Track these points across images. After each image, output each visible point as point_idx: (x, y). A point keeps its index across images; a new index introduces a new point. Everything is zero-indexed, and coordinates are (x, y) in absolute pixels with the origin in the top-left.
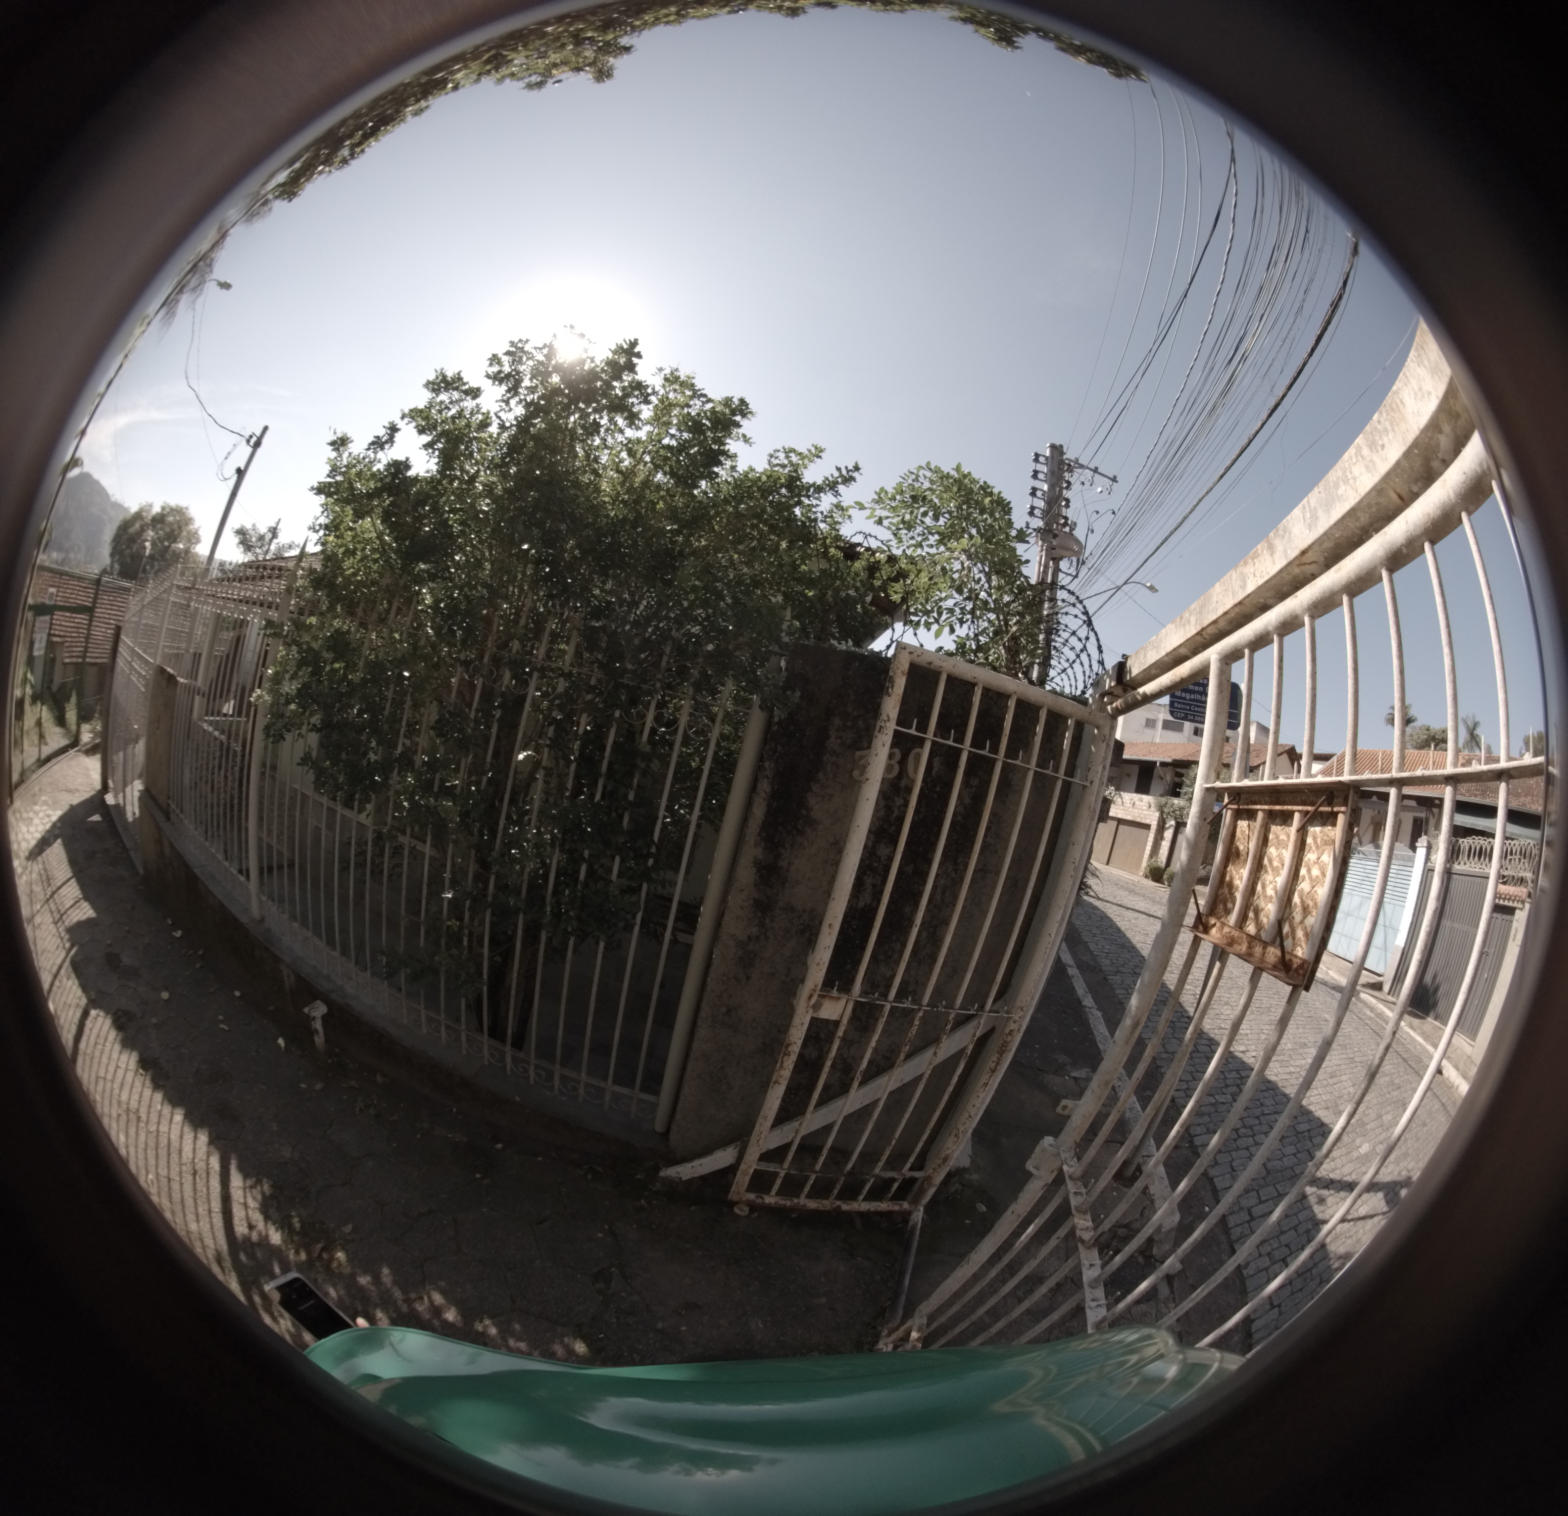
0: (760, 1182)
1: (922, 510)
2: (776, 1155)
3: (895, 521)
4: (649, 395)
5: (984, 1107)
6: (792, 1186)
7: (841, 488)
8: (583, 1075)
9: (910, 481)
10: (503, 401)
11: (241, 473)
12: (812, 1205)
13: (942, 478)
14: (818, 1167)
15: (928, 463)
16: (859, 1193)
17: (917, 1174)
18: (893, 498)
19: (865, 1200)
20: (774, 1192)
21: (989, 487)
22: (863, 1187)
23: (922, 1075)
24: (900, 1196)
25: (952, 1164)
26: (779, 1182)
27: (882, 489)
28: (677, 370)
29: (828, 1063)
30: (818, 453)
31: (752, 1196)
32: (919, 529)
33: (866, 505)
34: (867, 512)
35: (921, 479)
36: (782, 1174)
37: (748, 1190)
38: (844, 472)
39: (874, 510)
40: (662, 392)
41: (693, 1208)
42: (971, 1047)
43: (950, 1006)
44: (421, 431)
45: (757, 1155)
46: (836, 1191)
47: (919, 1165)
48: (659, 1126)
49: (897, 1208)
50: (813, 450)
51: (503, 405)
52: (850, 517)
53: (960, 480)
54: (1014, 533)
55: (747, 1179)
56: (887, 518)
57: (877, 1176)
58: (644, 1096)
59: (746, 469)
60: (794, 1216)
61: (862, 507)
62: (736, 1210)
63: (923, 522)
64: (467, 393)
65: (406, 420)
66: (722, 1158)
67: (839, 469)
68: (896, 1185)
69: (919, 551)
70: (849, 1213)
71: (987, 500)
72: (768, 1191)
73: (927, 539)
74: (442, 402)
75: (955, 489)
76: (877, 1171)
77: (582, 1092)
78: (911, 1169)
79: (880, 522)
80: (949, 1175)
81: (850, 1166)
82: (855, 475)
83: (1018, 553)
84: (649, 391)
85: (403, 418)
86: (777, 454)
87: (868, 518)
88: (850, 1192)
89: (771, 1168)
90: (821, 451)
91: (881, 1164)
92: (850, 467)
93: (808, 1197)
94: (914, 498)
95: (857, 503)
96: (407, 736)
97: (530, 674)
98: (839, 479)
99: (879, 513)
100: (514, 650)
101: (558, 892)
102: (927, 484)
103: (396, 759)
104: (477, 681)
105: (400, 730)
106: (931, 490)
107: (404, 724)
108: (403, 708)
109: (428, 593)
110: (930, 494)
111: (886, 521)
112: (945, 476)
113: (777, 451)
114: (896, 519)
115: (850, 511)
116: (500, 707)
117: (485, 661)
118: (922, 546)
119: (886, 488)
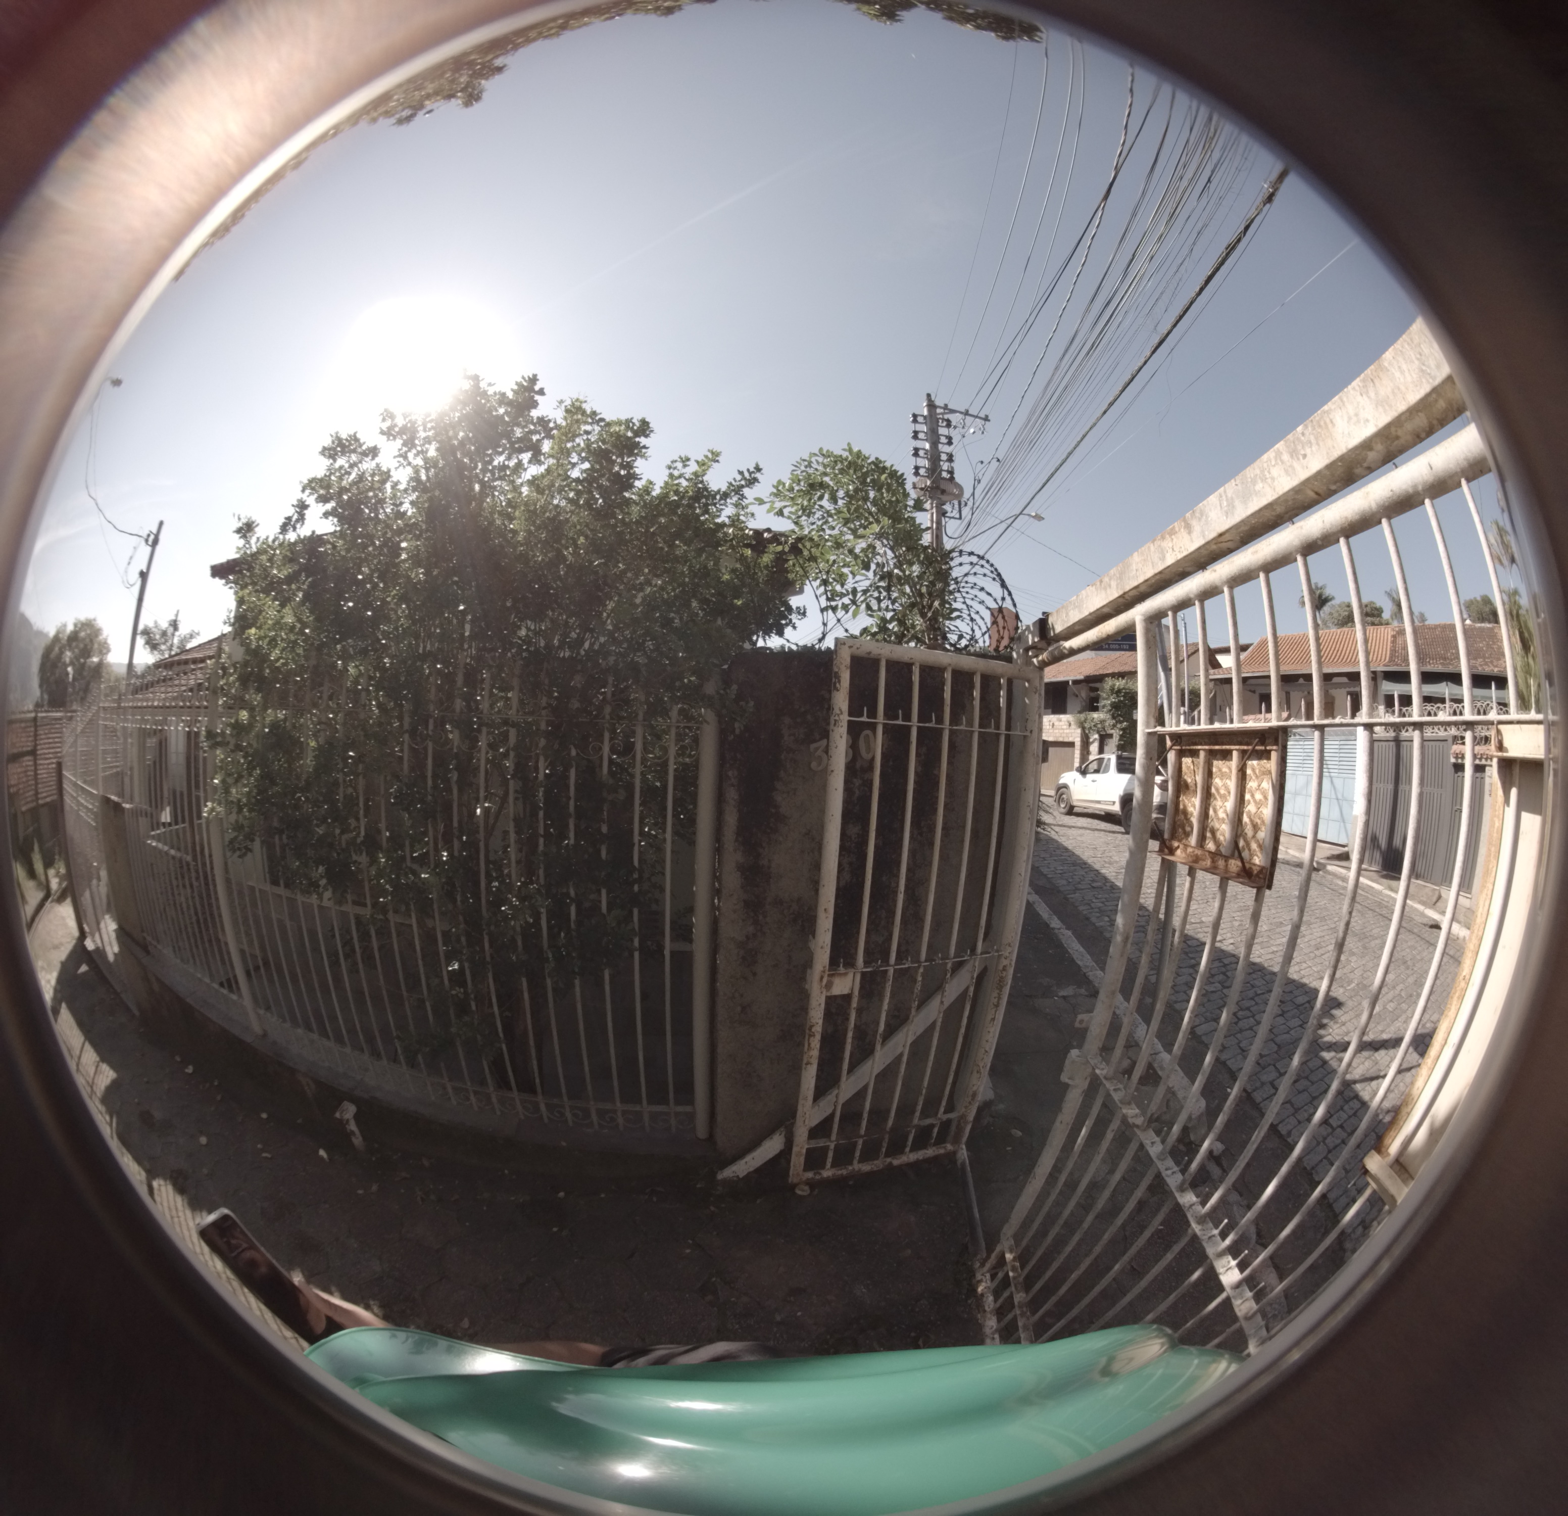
1: (819, 494)
3: (793, 510)
4: (551, 429)
7: (746, 491)
8: (618, 1104)
9: (803, 468)
10: (401, 456)
11: (145, 576)
12: (866, 1168)
13: (836, 462)
14: (863, 1132)
15: (821, 450)
16: (904, 1147)
17: (951, 1116)
18: (791, 489)
19: (911, 1151)
20: (828, 1165)
21: (880, 462)
22: (907, 1140)
23: (934, 1023)
24: (941, 1139)
25: (980, 1099)
26: (831, 1155)
27: (779, 482)
28: (577, 400)
29: (850, 1035)
30: (715, 456)
31: (810, 1175)
32: (818, 514)
33: (766, 500)
34: (767, 506)
35: (815, 465)
36: (832, 1146)
37: (806, 1169)
38: (747, 475)
39: (773, 502)
40: (564, 424)
41: (758, 1201)
42: (972, 989)
43: (946, 957)
44: (323, 500)
45: (806, 1135)
46: (884, 1150)
47: (950, 1108)
49: (942, 1151)
50: (710, 456)
51: (401, 459)
52: (753, 515)
53: (855, 462)
54: (911, 503)
55: (802, 1160)
56: (785, 507)
58: (680, 1109)
59: (645, 484)
61: (761, 502)
62: (798, 1192)
63: (821, 507)
64: (365, 453)
65: (308, 492)
66: (772, 1147)
67: (741, 473)
68: (936, 1130)
69: (821, 534)
71: (883, 477)
72: (823, 1166)
73: (826, 522)
74: (341, 468)
75: (851, 471)
76: (916, 1121)
77: (620, 1120)
79: (780, 513)
81: (890, 1123)
82: (758, 475)
83: (918, 522)
84: (551, 425)
86: (675, 465)
87: (769, 511)
89: (821, 1143)
90: (718, 455)
91: (917, 1114)
92: (752, 469)
93: (860, 1161)
94: (812, 485)
95: (756, 499)
96: (365, 816)
97: (479, 730)
98: (743, 483)
99: (778, 505)
100: (458, 710)
101: (552, 936)
102: (821, 468)
103: (362, 843)
104: (425, 749)
105: (358, 812)
106: (825, 474)
107: (361, 805)
108: (355, 789)
109: (356, 667)
110: (827, 479)
111: (786, 512)
112: (838, 459)
113: (674, 462)
114: (795, 508)
115: (751, 509)
116: (456, 769)
117: (431, 727)
118: (823, 530)
119: (783, 480)
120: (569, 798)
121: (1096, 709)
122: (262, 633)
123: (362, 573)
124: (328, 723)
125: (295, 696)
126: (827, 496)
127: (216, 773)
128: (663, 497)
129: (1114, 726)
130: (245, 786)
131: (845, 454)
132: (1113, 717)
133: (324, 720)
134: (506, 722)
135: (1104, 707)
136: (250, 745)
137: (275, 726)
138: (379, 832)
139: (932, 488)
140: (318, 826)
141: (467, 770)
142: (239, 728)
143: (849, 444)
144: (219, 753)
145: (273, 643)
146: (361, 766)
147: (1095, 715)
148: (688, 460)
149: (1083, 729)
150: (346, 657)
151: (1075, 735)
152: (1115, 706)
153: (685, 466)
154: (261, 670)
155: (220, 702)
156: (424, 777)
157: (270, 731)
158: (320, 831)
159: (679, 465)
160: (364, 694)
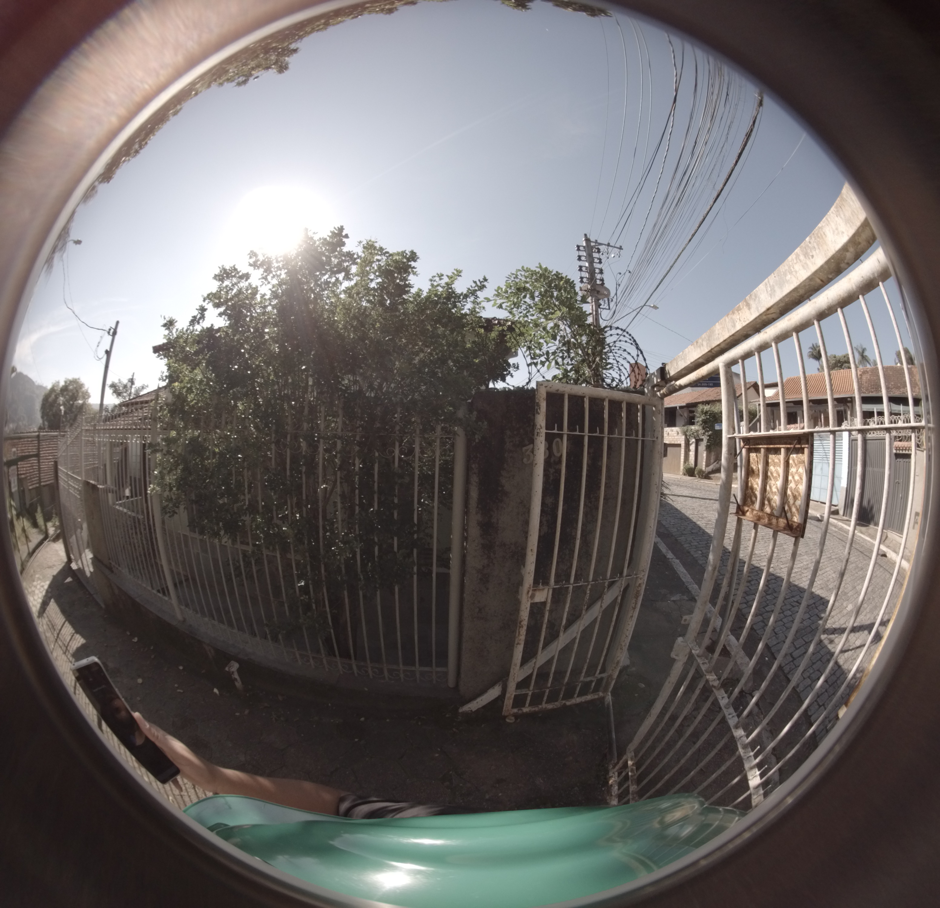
0: (519, 701)
1: (523, 294)
2: (523, 684)
3: (508, 304)
4: (356, 259)
5: (633, 629)
6: (537, 699)
7: (479, 293)
8: (401, 666)
9: (513, 279)
10: (263, 278)
11: (108, 353)
12: (550, 706)
13: (532, 274)
14: (549, 685)
15: (523, 267)
16: (574, 693)
17: (603, 675)
18: (506, 292)
19: (578, 696)
20: (527, 705)
21: (559, 274)
22: (575, 690)
23: (596, 619)
24: (596, 690)
25: (621, 664)
26: (529, 698)
27: (499, 288)
28: (370, 241)
29: (545, 626)
30: (459, 273)
31: (515, 710)
32: (524, 307)
33: (491, 299)
34: (492, 302)
35: (520, 277)
36: (530, 693)
37: (513, 707)
38: (478, 283)
39: (496, 300)
40: (363, 255)
41: (483, 726)
42: (620, 598)
43: (605, 578)
44: (217, 306)
45: (515, 686)
46: (561, 696)
47: (603, 671)
48: (451, 684)
49: (596, 697)
50: (456, 273)
51: (264, 280)
52: (484, 308)
53: (544, 274)
54: (579, 298)
55: (511, 701)
56: (503, 303)
57: (581, 682)
58: (439, 669)
59: (416, 290)
60: (540, 715)
61: (488, 300)
62: (507, 720)
63: (525, 302)
64: (241, 277)
65: (207, 301)
66: (494, 693)
67: (475, 282)
68: (593, 684)
69: (526, 319)
70: (570, 706)
71: (561, 283)
72: (524, 705)
73: (529, 312)
74: (227, 286)
75: (542, 280)
76: (582, 679)
77: (402, 676)
78: (600, 673)
79: (500, 307)
80: (621, 672)
81: (566, 679)
82: (485, 283)
83: (584, 310)
84: (355, 256)
85: (204, 301)
86: (434, 279)
87: (493, 306)
88: (569, 695)
89: (524, 691)
90: (460, 272)
91: (583, 674)
92: (481, 280)
93: (546, 703)
94: (519, 289)
95: (485, 298)
96: (249, 493)
97: (318, 441)
98: (476, 288)
99: (499, 302)
100: (305, 429)
101: (364, 565)
102: (523, 279)
103: (247, 509)
104: (286, 452)
105: (244, 491)
106: (526, 282)
107: (246, 487)
108: (243, 477)
109: (243, 404)
110: (528, 285)
111: (504, 306)
112: (534, 273)
113: (434, 277)
114: (509, 303)
115: (483, 304)
116: (304, 464)
117: (289, 439)
118: (527, 316)
119: (501, 286)
120: (374, 482)
121: (693, 424)
122: (182, 385)
123: (244, 348)
124: (227, 438)
125: (205, 422)
126: (528, 296)
127: (156, 468)
128: (428, 298)
129: (704, 433)
130: (174, 475)
131: (538, 270)
132: (704, 428)
133: (222, 436)
134: (335, 436)
135: (698, 422)
136: (176, 451)
137: (193, 440)
138: (257, 502)
139: (591, 290)
140: (219, 499)
141: (312, 465)
142: (169, 441)
143: (539, 264)
144: (159, 456)
145: (190, 390)
146: (246, 464)
147: (693, 427)
148: (442, 275)
149: (686, 436)
150: (236, 399)
151: (681, 440)
152: (704, 422)
153: (441, 279)
154: (183, 406)
155: (158, 426)
156: (285, 469)
157: (189, 443)
158: (221, 502)
159: (437, 279)
160: (247, 420)
